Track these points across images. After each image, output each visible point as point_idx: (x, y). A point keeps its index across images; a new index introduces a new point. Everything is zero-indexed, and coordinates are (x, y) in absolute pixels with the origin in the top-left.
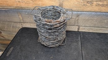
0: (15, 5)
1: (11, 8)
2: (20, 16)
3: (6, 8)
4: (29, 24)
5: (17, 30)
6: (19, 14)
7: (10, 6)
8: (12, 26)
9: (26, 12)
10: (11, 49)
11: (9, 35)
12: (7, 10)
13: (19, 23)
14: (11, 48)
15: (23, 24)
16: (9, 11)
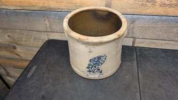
0: (41, 5)
1: (34, 9)
2: (46, 22)
3: (27, 8)
4: (59, 34)
5: (41, 44)
6: (45, 18)
7: (33, 6)
8: (33, 37)
9: (56, 15)
10: (34, 68)
11: (27, 53)
12: (29, 12)
13: (45, 32)
14: (33, 66)
15: (49, 33)
16: (31, 13)
